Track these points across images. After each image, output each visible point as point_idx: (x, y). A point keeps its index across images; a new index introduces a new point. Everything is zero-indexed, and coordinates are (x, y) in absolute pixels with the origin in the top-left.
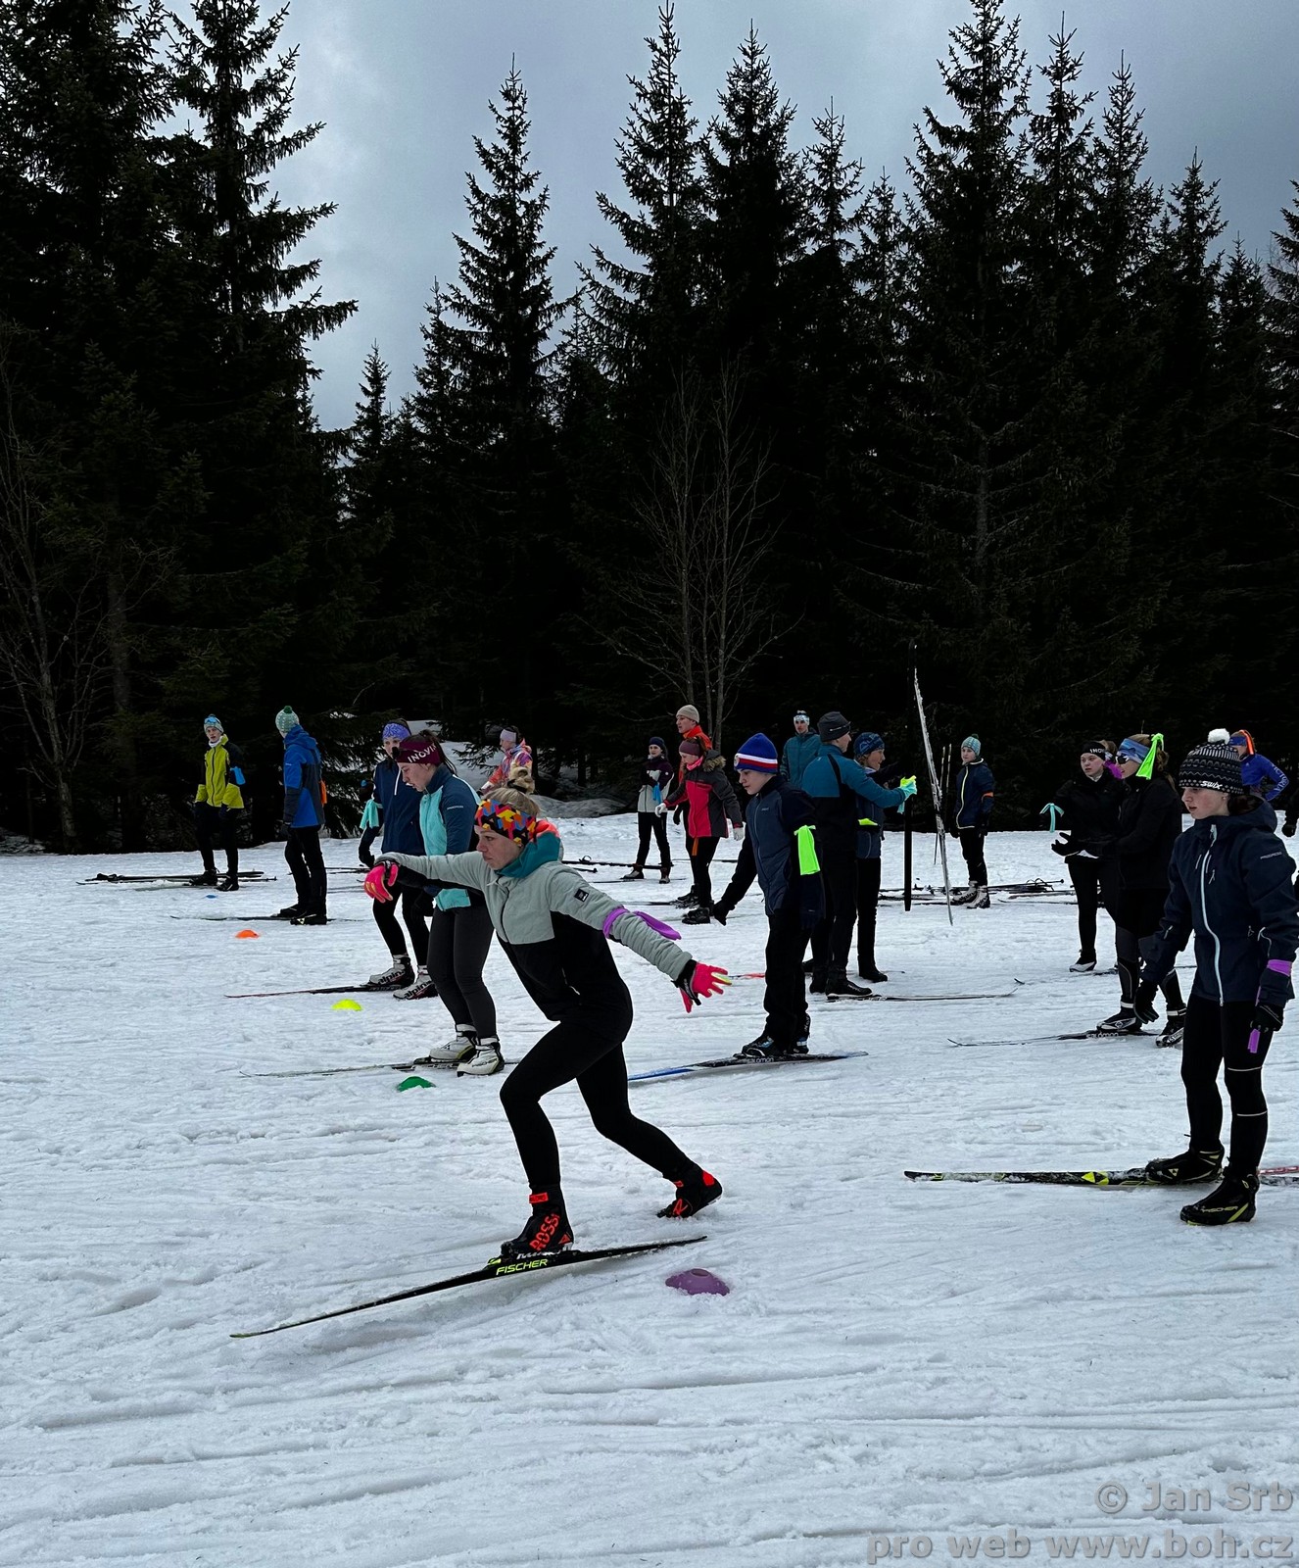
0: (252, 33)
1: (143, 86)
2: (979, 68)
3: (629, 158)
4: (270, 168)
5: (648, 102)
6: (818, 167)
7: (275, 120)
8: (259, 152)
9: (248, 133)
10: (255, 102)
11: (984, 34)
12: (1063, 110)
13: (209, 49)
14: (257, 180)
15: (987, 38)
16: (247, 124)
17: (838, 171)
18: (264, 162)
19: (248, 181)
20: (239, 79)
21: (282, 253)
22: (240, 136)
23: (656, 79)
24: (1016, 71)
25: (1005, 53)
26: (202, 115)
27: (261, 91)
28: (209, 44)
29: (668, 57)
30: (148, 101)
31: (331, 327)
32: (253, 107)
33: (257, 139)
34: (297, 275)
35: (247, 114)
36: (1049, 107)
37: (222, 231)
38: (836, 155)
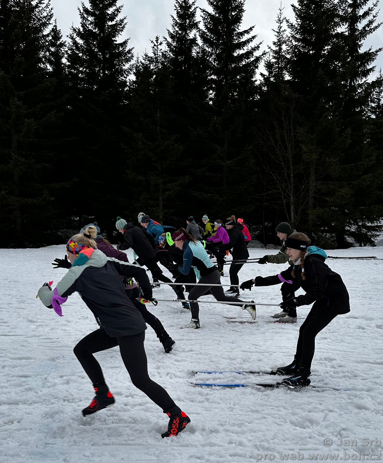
37: (348, 60)
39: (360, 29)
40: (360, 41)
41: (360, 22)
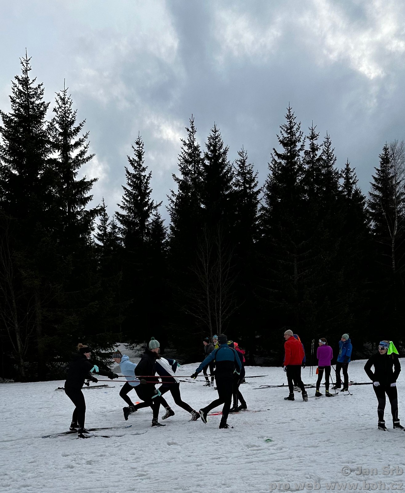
2: (289, 137)
3: (182, 163)
5: (187, 146)
6: (240, 166)
7: (83, 153)
8: (76, 163)
11: (290, 126)
12: (314, 149)
15: (292, 128)
17: (246, 167)
19: (73, 171)
22: (70, 158)
23: (190, 140)
24: (300, 138)
25: (297, 132)
27: (76, 145)
28: (60, 131)
29: (193, 133)
31: (97, 215)
34: (86, 200)
36: (310, 148)
37: (64, 187)
38: (244, 162)
39: (73, 158)
40: (74, 169)
41: (72, 151)
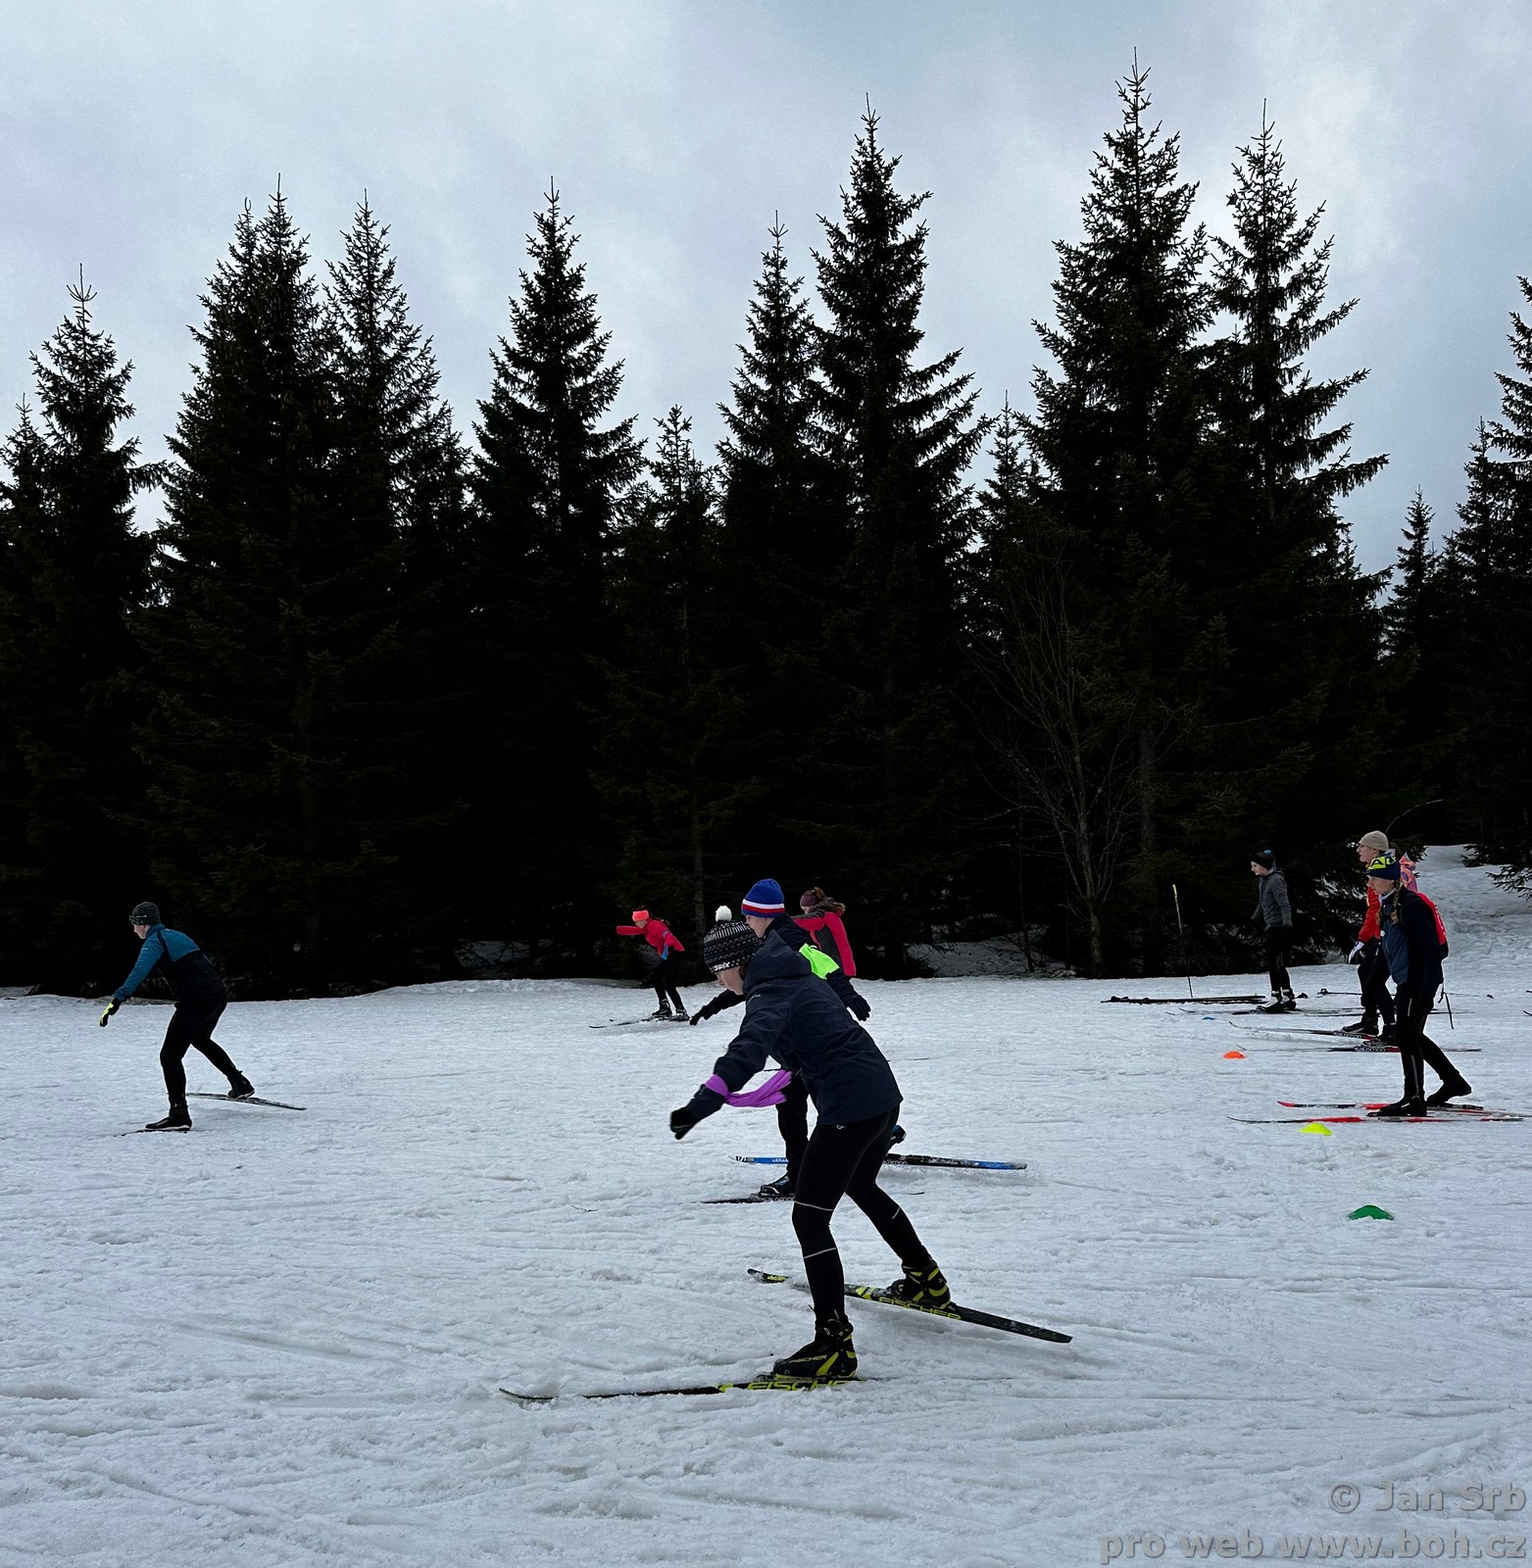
0: (1289, 236)
1: (1189, 304)
4: (1304, 350)
7: (1309, 306)
8: (1293, 339)
9: (1283, 324)
10: (1291, 296)
13: (1250, 260)
14: (1291, 364)
16: (1282, 317)
18: (1299, 347)
19: (1283, 366)
20: (1277, 280)
21: (1313, 424)
22: (1275, 328)
26: (1242, 317)
27: (1296, 285)
28: (1249, 255)
30: (1191, 317)
31: (1362, 482)
32: (1289, 301)
33: (1291, 328)
34: (1328, 441)
35: (1283, 307)
37: (1257, 416)
